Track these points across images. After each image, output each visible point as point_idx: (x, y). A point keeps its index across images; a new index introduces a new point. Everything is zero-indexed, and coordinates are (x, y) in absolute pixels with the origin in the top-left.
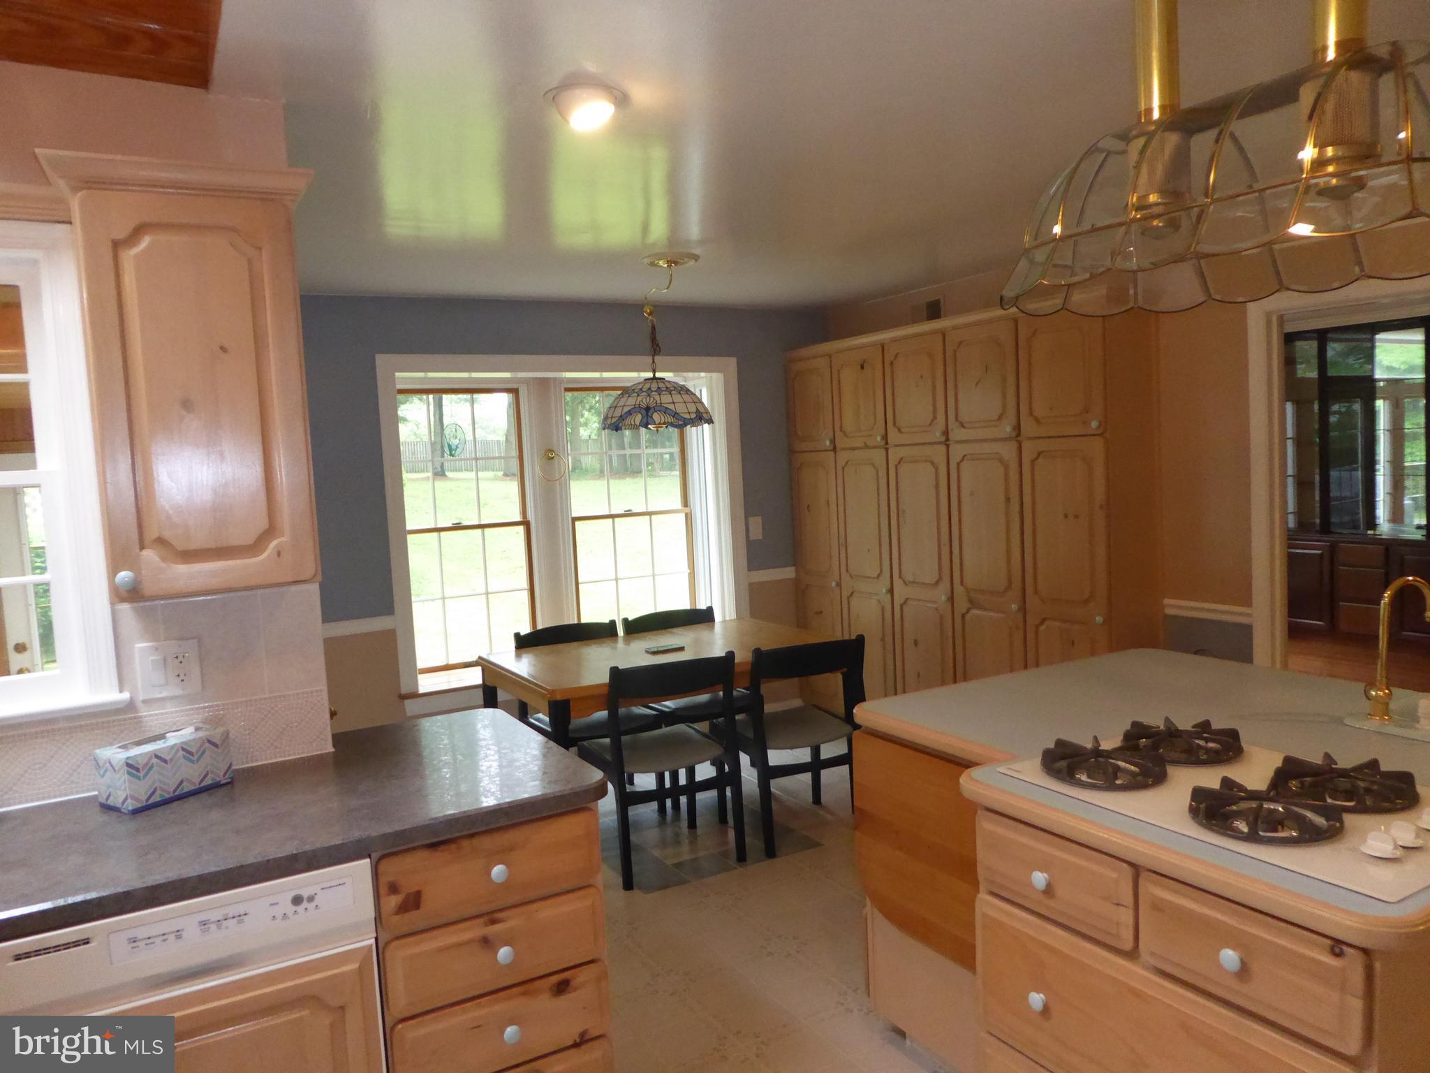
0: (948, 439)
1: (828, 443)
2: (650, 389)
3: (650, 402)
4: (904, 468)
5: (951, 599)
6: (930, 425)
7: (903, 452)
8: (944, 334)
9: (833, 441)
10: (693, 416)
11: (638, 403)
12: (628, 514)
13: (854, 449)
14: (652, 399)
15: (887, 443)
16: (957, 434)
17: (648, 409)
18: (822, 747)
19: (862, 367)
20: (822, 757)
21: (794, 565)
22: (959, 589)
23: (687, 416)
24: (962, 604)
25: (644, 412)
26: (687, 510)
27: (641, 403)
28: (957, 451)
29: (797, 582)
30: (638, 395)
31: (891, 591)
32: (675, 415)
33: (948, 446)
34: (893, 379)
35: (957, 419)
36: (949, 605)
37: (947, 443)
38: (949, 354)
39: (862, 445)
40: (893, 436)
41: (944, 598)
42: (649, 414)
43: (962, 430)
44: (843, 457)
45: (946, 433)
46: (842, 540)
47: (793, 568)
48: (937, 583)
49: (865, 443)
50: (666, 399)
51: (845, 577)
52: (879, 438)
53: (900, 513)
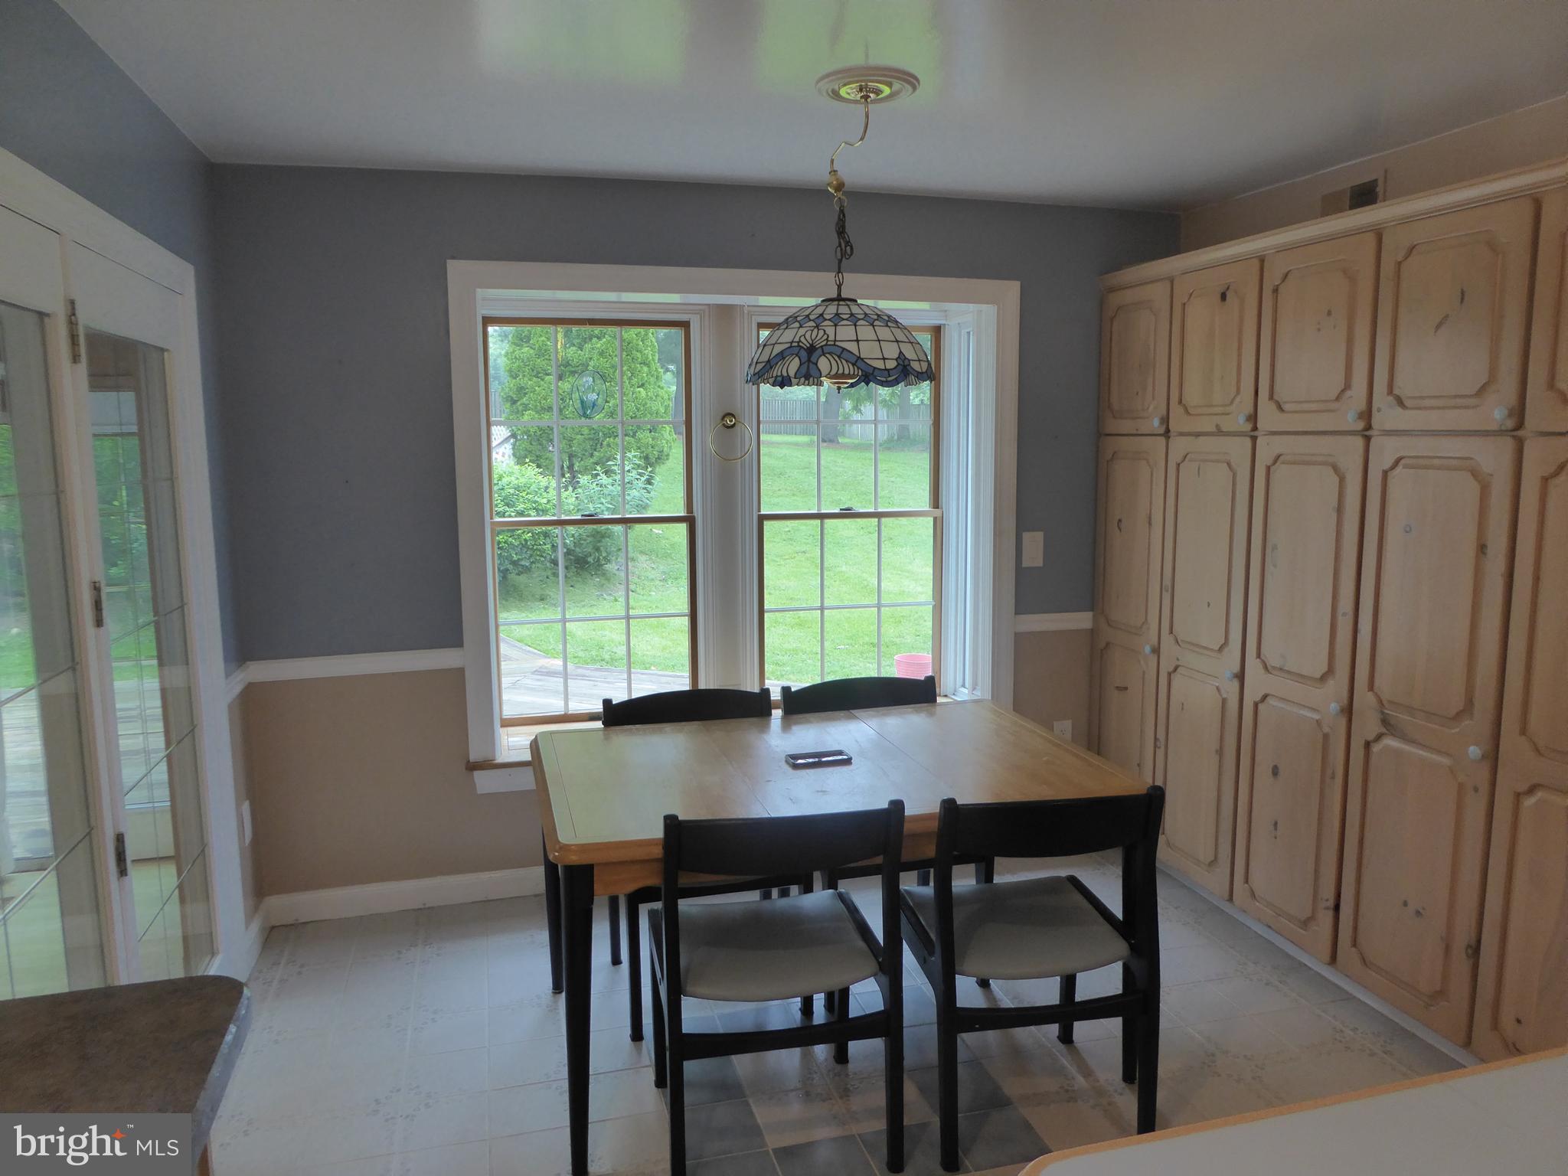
0: (1369, 427)
1: (1156, 422)
2: (822, 315)
3: (818, 337)
4: (1280, 472)
5: (1348, 711)
6: (1338, 398)
7: (1279, 445)
8: (1379, 234)
9: (1166, 420)
10: (891, 364)
11: (797, 339)
12: (847, 514)
13: (1198, 435)
14: (821, 333)
15: (1255, 428)
16: (1386, 416)
17: (811, 349)
18: (1080, 978)
19: (1223, 297)
20: (1079, 997)
21: (1092, 610)
22: (1364, 699)
23: (879, 364)
24: (1367, 725)
25: (803, 354)
26: (937, 512)
27: (802, 339)
28: (1385, 451)
29: (1093, 633)
30: (801, 326)
31: (1241, 676)
32: (857, 362)
33: (1368, 439)
34: (1275, 321)
35: (1390, 391)
36: (1343, 721)
37: (1367, 433)
38: (1387, 268)
39: (1213, 429)
40: (1268, 417)
41: (1334, 707)
42: (813, 359)
43: (1399, 410)
44: (1179, 445)
45: (1367, 415)
46: (1167, 582)
47: (1089, 615)
48: (1323, 678)
49: (1217, 426)
50: (845, 332)
51: (1167, 641)
52: (1242, 419)
53: (1268, 551)
